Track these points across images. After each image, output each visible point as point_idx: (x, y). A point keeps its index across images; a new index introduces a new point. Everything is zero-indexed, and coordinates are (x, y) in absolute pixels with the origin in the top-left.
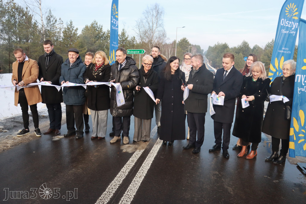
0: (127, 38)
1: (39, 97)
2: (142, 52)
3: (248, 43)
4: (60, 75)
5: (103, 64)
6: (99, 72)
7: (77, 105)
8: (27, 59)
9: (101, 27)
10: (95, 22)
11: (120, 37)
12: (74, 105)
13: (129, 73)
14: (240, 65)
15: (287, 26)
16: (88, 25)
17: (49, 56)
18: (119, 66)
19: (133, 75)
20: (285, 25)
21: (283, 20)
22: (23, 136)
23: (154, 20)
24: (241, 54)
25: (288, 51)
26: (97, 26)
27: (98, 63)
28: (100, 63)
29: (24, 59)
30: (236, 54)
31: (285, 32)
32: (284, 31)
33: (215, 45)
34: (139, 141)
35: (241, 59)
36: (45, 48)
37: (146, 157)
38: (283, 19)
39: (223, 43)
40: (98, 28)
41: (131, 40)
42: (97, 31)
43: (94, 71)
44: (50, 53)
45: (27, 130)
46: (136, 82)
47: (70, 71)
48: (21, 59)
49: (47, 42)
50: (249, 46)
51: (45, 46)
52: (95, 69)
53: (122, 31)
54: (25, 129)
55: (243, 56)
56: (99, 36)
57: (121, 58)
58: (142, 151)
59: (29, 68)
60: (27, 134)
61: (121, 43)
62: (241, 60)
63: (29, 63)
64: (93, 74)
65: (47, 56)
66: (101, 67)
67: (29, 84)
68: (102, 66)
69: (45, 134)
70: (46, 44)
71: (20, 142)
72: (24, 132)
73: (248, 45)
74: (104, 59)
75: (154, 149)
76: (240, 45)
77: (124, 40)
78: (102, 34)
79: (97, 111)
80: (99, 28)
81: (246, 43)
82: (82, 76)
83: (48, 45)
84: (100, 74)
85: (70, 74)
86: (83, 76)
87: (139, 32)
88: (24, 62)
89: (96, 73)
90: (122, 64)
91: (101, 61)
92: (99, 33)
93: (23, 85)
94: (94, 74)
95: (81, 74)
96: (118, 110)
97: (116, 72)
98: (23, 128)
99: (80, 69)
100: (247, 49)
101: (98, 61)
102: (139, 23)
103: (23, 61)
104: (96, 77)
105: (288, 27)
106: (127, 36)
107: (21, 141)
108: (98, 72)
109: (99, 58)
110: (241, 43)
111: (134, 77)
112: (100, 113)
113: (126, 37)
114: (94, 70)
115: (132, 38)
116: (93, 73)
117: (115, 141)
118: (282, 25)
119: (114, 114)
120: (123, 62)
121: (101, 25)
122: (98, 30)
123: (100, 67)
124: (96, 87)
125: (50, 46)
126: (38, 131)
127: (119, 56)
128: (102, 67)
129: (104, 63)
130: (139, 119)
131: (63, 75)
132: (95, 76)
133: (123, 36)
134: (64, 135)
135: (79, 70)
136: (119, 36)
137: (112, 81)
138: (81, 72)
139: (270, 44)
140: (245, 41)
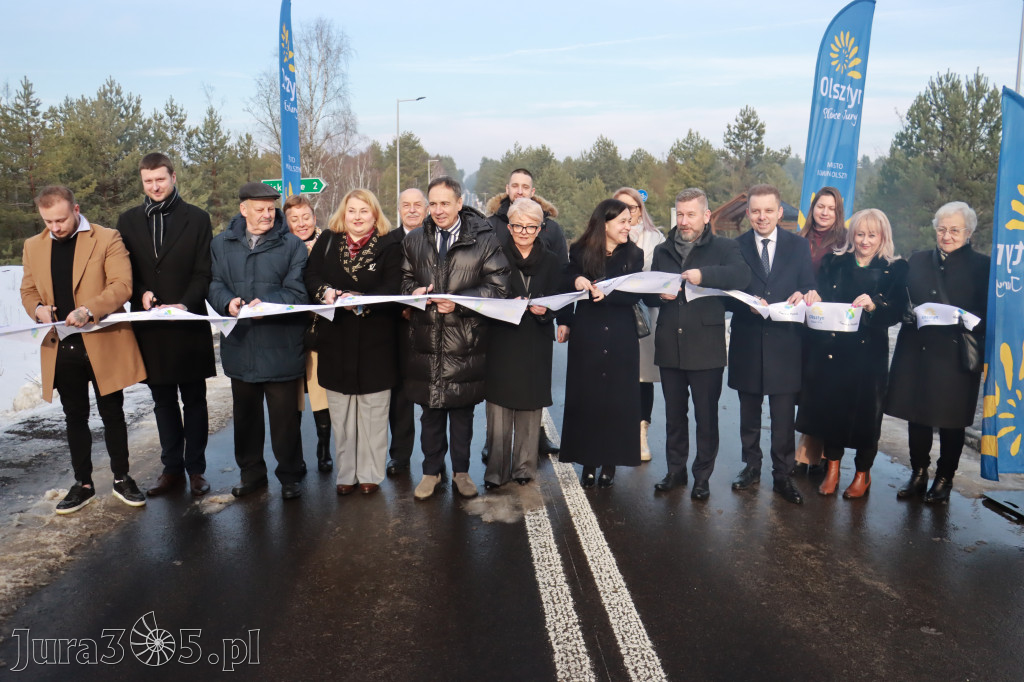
0: (226, 139)
1: (135, 362)
2: (315, 188)
3: (615, 145)
4: (210, 279)
5: (373, 235)
6: (364, 260)
7: (285, 379)
8: (85, 225)
9: (134, 104)
10: (111, 84)
11: (199, 139)
12: (274, 380)
13: (478, 258)
15: (835, 97)
16: (86, 97)
17: (164, 210)
18: (438, 237)
19: (492, 265)
20: (830, 96)
21: (825, 82)
22: (79, 510)
23: (313, 78)
24: (598, 180)
25: (840, 171)
26: (122, 100)
27: (359, 229)
28: (366, 227)
29: (76, 226)
30: (578, 182)
31: (832, 116)
32: (829, 114)
33: (507, 154)
34: (505, 484)
36: (149, 181)
37: (575, 531)
38: (825, 78)
39: (536, 146)
40: (123, 109)
41: (238, 148)
42: (122, 116)
43: (346, 258)
44: (168, 199)
45: (87, 486)
46: (504, 288)
47: (255, 264)
48: (64, 226)
49: (154, 161)
50: (619, 155)
51: (146, 174)
52: (347, 251)
53: (208, 117)
54: (83, 484)
55: (604, 185)
56: (130, 134)
57: (447, 209)
58: (543, 512)
59: (97, 258)
60: (91, 503)
61: (206, 158)
63: (93, 240)
64: (347, 269)
65: (156, 212)
66: (368, 243)
67: (106, 316)
68: (370, 240)
69: (153, 494)
70: (154, 167)
71: (88, 534)
72: (78, 496)
73: (615, 152)
74: (376, 216)
75: (571, 500)
76: (588, 151)
77: (216, 148)
78: (141, 126)
79: (354, 397)
80: (126, 108)
81: (609, 145)
82: (301, 279)
83: (161, 172)
84: (371, 268)
85: (254, 274)
86: (304, 279)
87: (270, 119)
88: (77, 234)
89: (358, 266)
90: (449, 230)
91: (369, 221)
92: (130, 126)
93: (86, 320)
94: (351, 270)
95: (296, 272)
96: (447, 386)
97: (431, 256)
98: (73, 482)
99: (288, 252)
100: (613, 163)
101: (358, 222)
102: (268, 89)
103: (70, 235)
104: (356, 280)
105: (837, 101)
106: (225, 134)
107: (87, 529)
108: (362, 263)
109: (363, 211)
110: (592, 146)
111: (493, 272)
112: (369, 401)
113: (222, 137)
114: (346, 254)
115: (241, 138)
116: (346, 265)
117: (431, 492)
118: (824, 95)
119: (435, 401)
120: (450, 225)
121: (135, 96)
122: (125, 113)
123: (364, 244)
124: (359, 313)
125: (167, 175)
126: (129, 488)
127: (443, 203)
128: (372, 245)
129: (375, 230)
130: (506, 410)
131: (221, 278)
132: (354, 277)
133: (211, 134)
134: (234, 492)
135: (286, 258)
136: (197, 135)
137: (424, 289)
138: (294, 262)
139: (684, 147)
140: (604, 137)
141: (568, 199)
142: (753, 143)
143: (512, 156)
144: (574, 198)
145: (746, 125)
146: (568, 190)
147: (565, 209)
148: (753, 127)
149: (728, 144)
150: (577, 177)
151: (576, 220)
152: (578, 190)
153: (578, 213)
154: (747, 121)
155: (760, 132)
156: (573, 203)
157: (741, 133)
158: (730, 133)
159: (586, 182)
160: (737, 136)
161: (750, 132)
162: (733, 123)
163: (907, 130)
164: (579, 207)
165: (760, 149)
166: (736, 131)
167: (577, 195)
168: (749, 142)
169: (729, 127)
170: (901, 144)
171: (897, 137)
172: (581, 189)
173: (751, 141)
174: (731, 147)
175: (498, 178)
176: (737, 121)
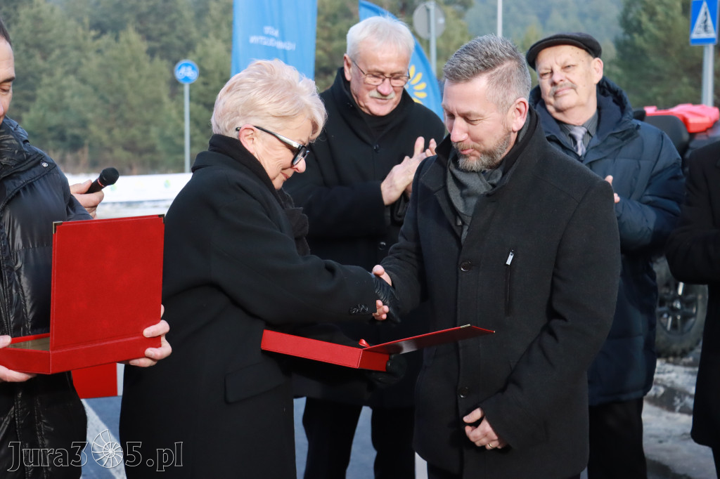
14: (132, 109)
35: (138, 69)
55: (144, 46)
62: (133, 74)
141: (74, 72)
144: (84, 70)
146: (74, 54)
147: (68, 93)
151: (90, 116)
152: (91, 54)
153: (94, 100)
156: (83, 81)
164: (96, 89)
167: (93, 64)
172: (99, 51)
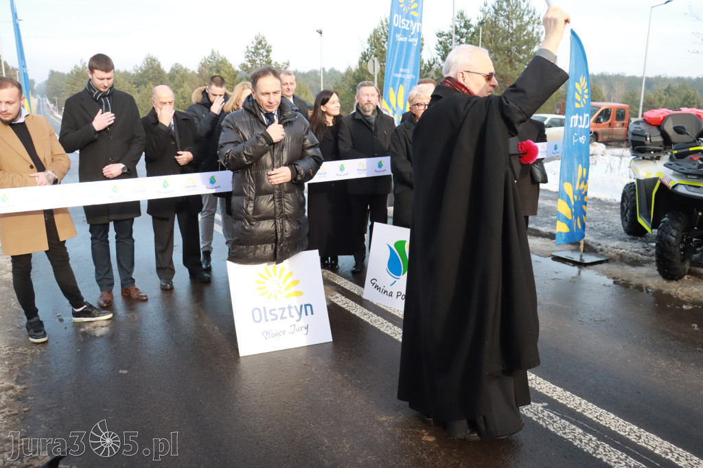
3: (159, 61)
15: (403, 27)
20: (400, 26)
21: (396, 17)
30: (135, 87)
31: (402, 39)
32: (400, 38)
38: (396, 15)
50: (162, 68)
58: (338, 295)
76: (139, 65)
81: (154, 60)
105: (405, 30)
110: (142, 61)
139: (209, 62)
140: (151, 55)
142: (264, 58)
143: (79, 69)
145: (259, 47)
148: (263, 47)
149: (247, 59)
150: (134, 83)
154: (260, 43)
155: (268, 51)
157: (256, 52)
158: (248, 51)
159: (143, 86)
160: (253, 53)
161: (261, 51)
162: (250, 45)
163: (368, 50)
165: (269, 62)
166: (253, 50)
168: (262, 58)
169: (247, 47)
170: (365, 59)
171: (362, 55)
173: (263, 57)
174: (250, 61)
175: (68, 85)
176: (253, 43)
